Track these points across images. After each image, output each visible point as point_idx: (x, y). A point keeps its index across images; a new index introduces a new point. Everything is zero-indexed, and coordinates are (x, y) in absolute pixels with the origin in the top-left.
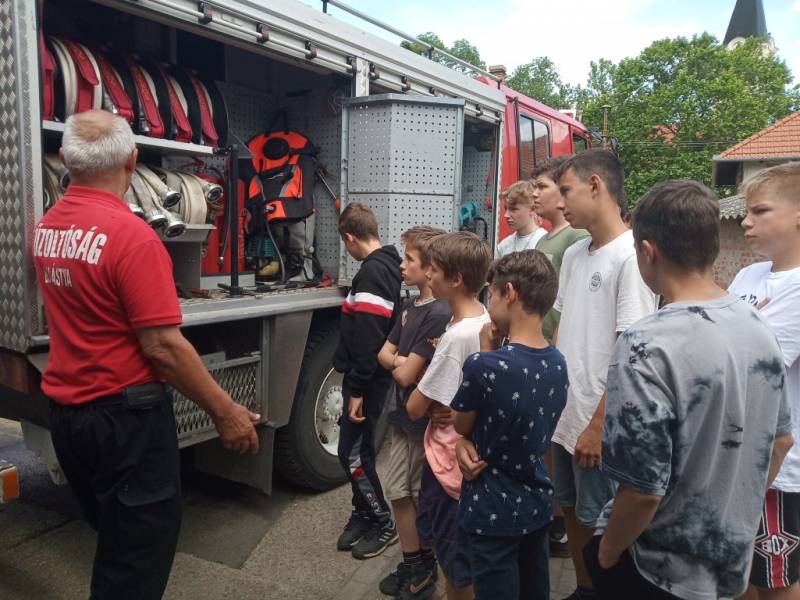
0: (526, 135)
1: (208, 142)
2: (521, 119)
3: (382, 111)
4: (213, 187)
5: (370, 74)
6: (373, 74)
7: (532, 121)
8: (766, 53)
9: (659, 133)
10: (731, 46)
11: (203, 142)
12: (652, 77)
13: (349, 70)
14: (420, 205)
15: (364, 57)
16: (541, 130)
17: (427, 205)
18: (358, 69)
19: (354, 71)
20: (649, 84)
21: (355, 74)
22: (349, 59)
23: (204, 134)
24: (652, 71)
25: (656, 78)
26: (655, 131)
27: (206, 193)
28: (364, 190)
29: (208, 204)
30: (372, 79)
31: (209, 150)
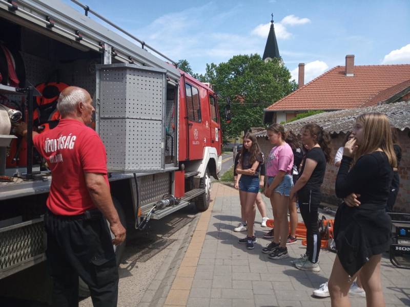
0: (189, 93)
1: (13, 84)
2: (186, 85)
3: (120, 73)
4: (15, 112)
5: (112, 53)
6: (114, 53)
7: (191, 86)
8: (280, 65)
9: (238, 98)
10: (266, 61)
11: (8, 84)
12: (233, 73)
13: (100, 49)
14: (144, 125)
15: (109, 43)
16: (195, 91)
17: (147, 125)
18: (106, 49)
19: (103, 50)
20: (232, 76)
21: (104, 52)
22: (101, 43)
23: (10, 79)
24: (233, 70)
25: (235, 73)
26: (236, 98)
27: (11, 116)
28: (111, 117)
29: (12, 123)
30: (113, 56)
31: (13, 89)
